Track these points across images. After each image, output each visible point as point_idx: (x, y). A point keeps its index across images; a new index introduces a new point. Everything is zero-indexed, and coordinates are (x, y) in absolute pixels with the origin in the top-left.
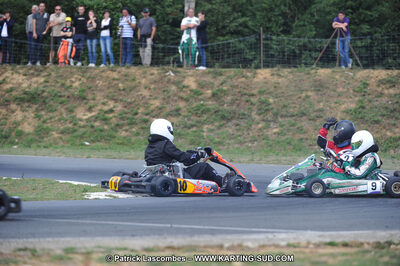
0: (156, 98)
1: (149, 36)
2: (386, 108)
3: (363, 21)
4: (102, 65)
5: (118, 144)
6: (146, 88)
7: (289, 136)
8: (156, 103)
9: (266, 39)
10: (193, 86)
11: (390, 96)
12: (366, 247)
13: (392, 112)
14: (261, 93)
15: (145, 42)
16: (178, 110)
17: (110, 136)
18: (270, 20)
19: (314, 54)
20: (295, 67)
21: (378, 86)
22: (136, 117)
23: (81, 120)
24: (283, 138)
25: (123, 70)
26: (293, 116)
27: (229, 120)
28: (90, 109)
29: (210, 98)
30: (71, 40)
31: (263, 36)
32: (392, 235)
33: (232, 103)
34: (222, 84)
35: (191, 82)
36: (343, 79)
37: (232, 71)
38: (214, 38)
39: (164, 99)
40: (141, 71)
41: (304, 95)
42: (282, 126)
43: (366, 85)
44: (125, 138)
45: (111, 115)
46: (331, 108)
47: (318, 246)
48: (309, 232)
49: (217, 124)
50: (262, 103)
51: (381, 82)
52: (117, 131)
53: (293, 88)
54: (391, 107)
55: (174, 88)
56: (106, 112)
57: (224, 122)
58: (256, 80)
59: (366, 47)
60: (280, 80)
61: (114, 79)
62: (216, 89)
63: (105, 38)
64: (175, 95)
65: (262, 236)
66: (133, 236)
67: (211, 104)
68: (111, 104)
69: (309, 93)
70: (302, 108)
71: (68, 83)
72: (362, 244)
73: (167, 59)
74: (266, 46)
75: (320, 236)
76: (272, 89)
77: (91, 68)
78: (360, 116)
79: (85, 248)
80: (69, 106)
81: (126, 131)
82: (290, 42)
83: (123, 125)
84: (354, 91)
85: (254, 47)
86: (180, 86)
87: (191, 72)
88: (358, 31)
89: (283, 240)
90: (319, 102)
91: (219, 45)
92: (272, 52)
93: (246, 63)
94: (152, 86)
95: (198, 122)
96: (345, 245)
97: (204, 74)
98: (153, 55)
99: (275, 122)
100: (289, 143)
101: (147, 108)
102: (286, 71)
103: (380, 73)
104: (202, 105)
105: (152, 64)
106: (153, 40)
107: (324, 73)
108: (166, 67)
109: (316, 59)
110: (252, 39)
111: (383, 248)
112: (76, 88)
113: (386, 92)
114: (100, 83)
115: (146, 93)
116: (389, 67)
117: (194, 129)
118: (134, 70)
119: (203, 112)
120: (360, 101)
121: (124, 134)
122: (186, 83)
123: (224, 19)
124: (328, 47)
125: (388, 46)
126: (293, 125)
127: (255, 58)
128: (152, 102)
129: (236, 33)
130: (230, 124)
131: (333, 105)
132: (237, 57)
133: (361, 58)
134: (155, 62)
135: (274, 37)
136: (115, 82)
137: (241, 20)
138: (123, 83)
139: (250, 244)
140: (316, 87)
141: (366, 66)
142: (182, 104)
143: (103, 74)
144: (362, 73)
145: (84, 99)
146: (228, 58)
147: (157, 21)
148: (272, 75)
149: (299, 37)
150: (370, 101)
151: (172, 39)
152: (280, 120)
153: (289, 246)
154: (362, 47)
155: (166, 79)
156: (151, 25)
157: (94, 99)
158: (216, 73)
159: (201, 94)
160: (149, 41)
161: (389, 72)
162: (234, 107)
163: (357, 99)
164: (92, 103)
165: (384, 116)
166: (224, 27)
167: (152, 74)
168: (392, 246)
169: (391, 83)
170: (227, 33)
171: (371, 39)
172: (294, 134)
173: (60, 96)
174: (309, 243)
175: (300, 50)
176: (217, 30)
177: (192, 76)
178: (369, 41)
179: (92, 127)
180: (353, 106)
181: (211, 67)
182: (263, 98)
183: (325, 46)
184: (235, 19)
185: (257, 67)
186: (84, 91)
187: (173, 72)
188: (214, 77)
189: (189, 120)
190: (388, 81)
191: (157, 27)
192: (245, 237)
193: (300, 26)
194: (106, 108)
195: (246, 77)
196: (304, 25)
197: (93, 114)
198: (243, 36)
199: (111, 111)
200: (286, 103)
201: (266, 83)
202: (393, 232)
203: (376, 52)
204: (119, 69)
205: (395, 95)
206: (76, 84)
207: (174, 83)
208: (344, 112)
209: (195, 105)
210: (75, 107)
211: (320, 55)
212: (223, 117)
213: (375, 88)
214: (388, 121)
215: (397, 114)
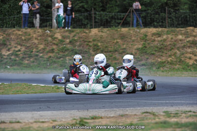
0: (41, 44)
2: (157, 47)
3: (142, 4)
5: (24, 67)
6: (36, 39)
9: (95, 14)
10: (60, 38)
11: (158, 41)
13: (160, 49)
14: (94, 40)
15: (36, 16)
16: (53, 50)
18: (95, 5)
20: (110, 27)
21: (152, 36)
22: (32, 54)
23: (4, 55)
25: (24, 30)
26: (111, 52)
28: (9, 50)
29: (68, 44)
31: (93, 12)
33: (80, 46)
34: (74, 36)
36: (134, 33)
37: (78, 30)
39: (45, 44)
40: (33, 31)
41: (115, 41)
43: (146, 36)
44: (27, 64)
45: (19, 53)
46: (129, 48)
50: (95, 45)
51: (154, 34)
52: (23, 61)
53: (110, 38)
54: (160, 47)
55: (50, 39)
56: (17, 51)
58: (91, 34)
60: (103, 34)
61: (19, 35)
62: (71, 39)
64: (51, 42)
67: (69, 47)
68: (19, 47)
69: (118, 40)
70: (115, 48)
74: (95, 17)
76: (99, 39)
78: (144, 51)
81: (28, 60)
82: (106, 15)
83: (26, 58)
84: (140, 39)
86: (53, 38)
87: (58, 31)
90: (123, 45)
92: (96, 20)
93: (85, 26)
94: (39, 38)
95: (63, 55)
97: (65, 32)
101: (37, 49)
102: (105, 30)
103: (153, 30)
104: (65, 47)
107: (124, 30)
108: (45, 28)
109: (120, 24)
112: (1, 39)
113: (156, 39)
114: (13, 37)
116: (155, 27)
117: (62, 59)
118: (29, 30)
120: (144, 44)
121: (26, 62)
122: (56, 36)
125: (154, 17)
126: (111, 56)
128: (39, 46)
131: (130, 46)
137: (81, 5)
138: (24, 36)
140: (121, 37)
141: (145, 27)
142: (55, 47)
143: (14, 32)
144: (144, 30)
145: (5, 45)
148: (99, 31)
149: (110, 12)
150: (149, 44)
152: (105, 53)
155: (46, 34)
157: (10, 45)
158: (71, 31)
160: (38, 16)
161: (157, 29)
162: (81, 48)
163: (142, 43)
165: (156, 51)
167: (39, 32)
169: (159, 35)
171: (146, 13)
172: (112, 61)
177: (59, 33)
179: (10, 59)
180: (140, 46)
182: (95, 43)
184: (78, 4)
185: (91, 28)
186: (5, 41)
187: (49, 31)
188: (70, 33)
189: (59, 54)
190: (157, 34)
193: (110, 7)
194: (17, 49)
195: (86, 33)
196: (112, 7)
197: (10, 52)
199: (19, 50)
200: (107, 45)
201: (96, 35)
205: (161, 41)
206: (1, 37)
207: (50, 36)
208: (136, 49)
209: (61, 47)
210: (1, 49)
212: (76, 53)
213: (150, 37)
214: (158, 54)
215: (163, 50)
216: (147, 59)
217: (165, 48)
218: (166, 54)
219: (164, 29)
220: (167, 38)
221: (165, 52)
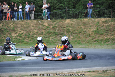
0: (36, 29)
1: (33, 11)
2: (105, 30)
3: (97, 4)
4: (19, 20)
5: (25, 44)
6: (32, 26)
7: (76, 39)
8: (36, 31)
9: (68, 10)
10: (47, 25)
11: (106, 26)
12: (100, 72)
13: (106, 31)
14: (67, 26)
15: (32, 12)
16: (42, 33)
17: (22, 41)
18: (69, 5)
19: (83, 14)
20: (77, 18)
21: (102, 23)
22: (30, 35)
23: (13, 37)
24: (74, 40)
25: (26, 21)
26: (77, 33)
27: (58, 35)
28: (16, 33)
29: (52, 29)
30: (10, 13)
31: (67, 9)
32: (107, 68)
33: (58, 30)
34: (55, 24)
35: (46, 24)
36: (92, 21)
37: (58, 20)
38: (53, 11)
39: (38, 30)
40: (31, 21)
41: (80, 27)
42: (74, 36)
43: (98, 23)
44: (27, 42)
45: (22, 35)
46: (88, 30)
47: (85, 72)
48: (83, 68)
49: (54, 36)
50: (68, 29)
51: (103, 22)
52: (24, 40)
53: (77, 25)
54: (106, 29)
55: (41, 26)
56: (21, 34)
57: (56, 36)
58: (65, 23)
59: (98, 12)
60: (73, 23)
61: (23, 24)
62: (53, 26)
63: (20, 12)
64: (41, 28)
65: (69, 70)
66: (30, 71)
67: (52, 31)
68: (22, 32)
69: (82, 26)
70: (80, 31)
71: (9, 26)
72: (99, 71)
73: (39, 17)
74: (68, 12)
75: (86, 69)
76: (70, 25)
77: (16, 21)
78: (97, 32)
79: (15, 75)
80: (10, 33)
81: (27, 39)
82: (75, 11)
83: (26, 38)
84: (95, 25)
85: (65, 13)
86: (43, 25)
87: (46, 21)
88: (96, 7)
89: (75, 71)
90: (85, 29)
91: (54, 13)
92: (70, 14)
93: (62, 18)
94: (34, 26)
95: (49, 36)
96: (94, 72)
97: (50, 21)
98: (34, 16)
99: (71, 35)
100: (76, 42)
101: (33, 32)
102: (74, 20)
103: (103, 19)
104: (50, 31)
105: (34, 19)
106: (34, 12)
107: (86, 20)
108: (38, 20)
109: (83, 16)
110: (64, 10)
111: (105, 72)
112: (12, 27)
113: (105, 25)
114: (19, 25)
115: (33, 28)
116: (105, 17)
117: (47, 38)
118: (29, 21)
119: (50, 33)
120: (97, 28)
121: (26, 40)
122: (44, 24)
123: (55, 5)
124: (87, 12)
125: (105, 11)
126: (77, 36)
127: (65, 16)
128: (35, 31)
129: (59, 9)
130: (58, 36)
131: (89, 29)
132: (60, 16)
133: (97, 15)
134: (35, 18)
135: (70, 10)
136: (23, 25)
137: (60, 5)
138: (25, 25)
139: (65, 73)
140: (83, 24)
141: (98, 17)
142: (43, 31)
143: (19, 23)
144: (97, 20)
145: (14, 30)
146: (57, 16)
147: (35, 6)
148: (70, 21)
149: (78, 9)
150: (100, 28)
151: (40, 11)
152: (73, 34)
153: (77, 72)
154: (97, 12)
155: (38, 23)
156: (34, 7)
157: (17, 30)
158: (53, 21)
159: (49, 28)
160: (33, 12)
161: (105, 19)
162: (59, 31)
163: (96, 27)
164: (16, 31)
165: (104, 32)
166: (55, 7)
167: (34, 22)
168: (108, 72)
169: (106, 22)
170: (56, 9)
171: (100, 9)
172: (77, 39)
173: (7, 30)
174: (83, 71)
175: (78, 13)
176: (53, 8)
177: (46, 22)
178: (99, 10)
179: (17, 39)
180: (95, 30)
181: (52, 19)
182: (68, 28)
183: (86, 12)
184: (59, 4)
185: (66, 19)
186: (14, 28)
187: (40, 21)
188: (53, 22)
189: (46, 35)
190: (105, 22)
191: (35, 8)
192: (63, 70)
193: (78, 6)
194: (21, 33)
195: (63, 22)
196: (79, 6)
197: (17, 35)
198: (61, 9)
199: (22, 34)
200: (75, 29)
201: (68, 23)
202: (108, 67)
203: (101, 13)
204: (24, 21)
205: (108, 26)
206: (12, 26)
207: (41, 25)
208: (92, 31)
209: (47, 31)
210: (12, 33)
211: (85, 14)
212: (56, 34)
213: (101, 24)
214: (106, 34)
215: (108, 32)
216: (99, 37)
217: (110, 30)
218: (110, 34)
219: (109, 18)
220: (111, 24)
221: (110, 32)
